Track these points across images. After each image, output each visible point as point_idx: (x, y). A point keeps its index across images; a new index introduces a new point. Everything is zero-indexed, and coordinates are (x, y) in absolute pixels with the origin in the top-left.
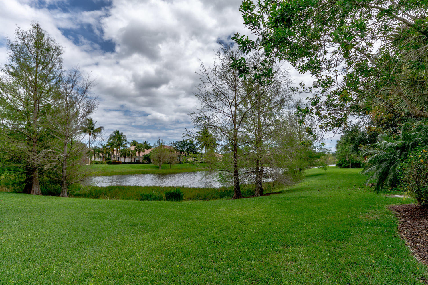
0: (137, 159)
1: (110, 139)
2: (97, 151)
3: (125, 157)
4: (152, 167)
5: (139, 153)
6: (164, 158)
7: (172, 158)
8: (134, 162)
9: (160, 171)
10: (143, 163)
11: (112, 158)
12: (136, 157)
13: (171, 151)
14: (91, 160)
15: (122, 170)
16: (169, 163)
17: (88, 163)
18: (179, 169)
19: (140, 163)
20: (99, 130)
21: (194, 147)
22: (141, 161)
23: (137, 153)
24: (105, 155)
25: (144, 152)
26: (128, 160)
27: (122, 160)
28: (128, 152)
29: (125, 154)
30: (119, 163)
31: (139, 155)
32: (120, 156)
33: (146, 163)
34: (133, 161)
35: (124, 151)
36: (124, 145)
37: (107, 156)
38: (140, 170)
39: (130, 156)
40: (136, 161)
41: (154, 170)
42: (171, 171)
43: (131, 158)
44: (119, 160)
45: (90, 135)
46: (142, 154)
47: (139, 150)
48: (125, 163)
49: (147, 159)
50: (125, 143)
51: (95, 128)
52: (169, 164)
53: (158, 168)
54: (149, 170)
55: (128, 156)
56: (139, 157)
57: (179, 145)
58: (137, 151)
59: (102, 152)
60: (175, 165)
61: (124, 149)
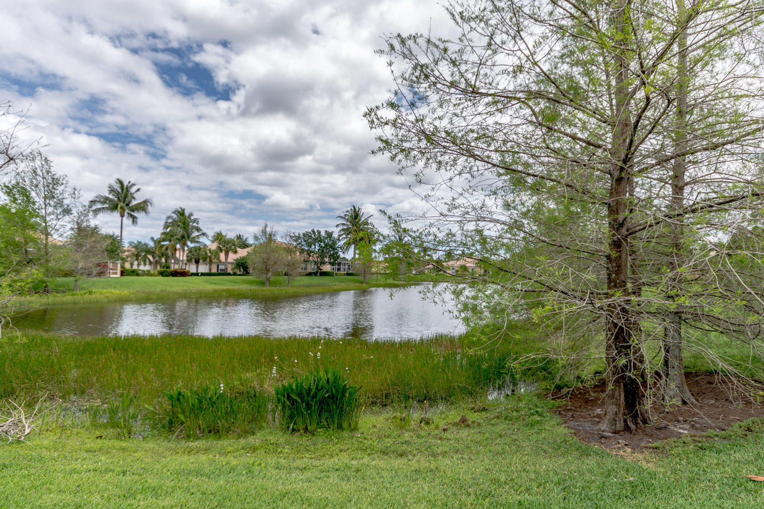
0: (222, 267)
1: (166, 227)
2: (142, 251)
3: (197, 262)
4: (250, 283)
5: (227, 254)
6: (275, 263)
7: (292, 265)
8: (216, 271)
9: (267, 290)
10: (235, 274)
11: (172, 265)
12: (220, 262)
13: (289, 250)
14: (122, 267)
15: (185, 288)
16: (286, 274)
17: (116, 273)
18: (307, 286)
19: (229, 274)
20: (143, 207)
21: (334, 243)
22: (230, 271)
23: (222, 256)
24: (157, 258)
25: (236, 252)
26: (203, 268)
27: (192, 268)
28: (204, 253)
29: (197, 257)
30: (183, 274)
31: (226, 259)
32: (188, 261)
33: (240, 275)
34: (214, 270)
35: (196, 251)
36: (194, 238)
37: (163, 260)
38: (225, 288)
39: (208, 260)
40: (221, 270)
41: (254, 287)
42: (290, 290)
43: (210, 265)
44: (187, 269)
45: (122, 216)
46: (232, 257)
47: (227, 248)
48: (197, 274)
49: (243, 267)
50: (196, 234)
51: (134, 203)
52: (286, 277)
53: (263, 284)
54: (244, 287)
55: (205, 260)
56: (226, 263)
57: (305, 241)
58: (221, 250)
59: (152, 252)
60: (298, 278)
61: (195, 247)
